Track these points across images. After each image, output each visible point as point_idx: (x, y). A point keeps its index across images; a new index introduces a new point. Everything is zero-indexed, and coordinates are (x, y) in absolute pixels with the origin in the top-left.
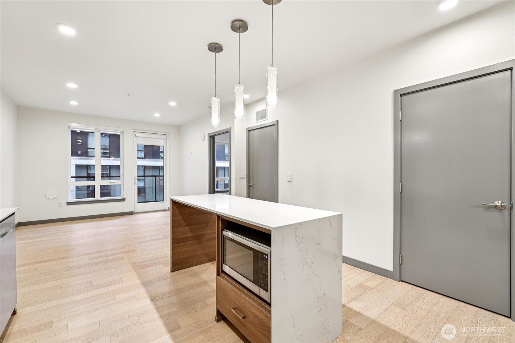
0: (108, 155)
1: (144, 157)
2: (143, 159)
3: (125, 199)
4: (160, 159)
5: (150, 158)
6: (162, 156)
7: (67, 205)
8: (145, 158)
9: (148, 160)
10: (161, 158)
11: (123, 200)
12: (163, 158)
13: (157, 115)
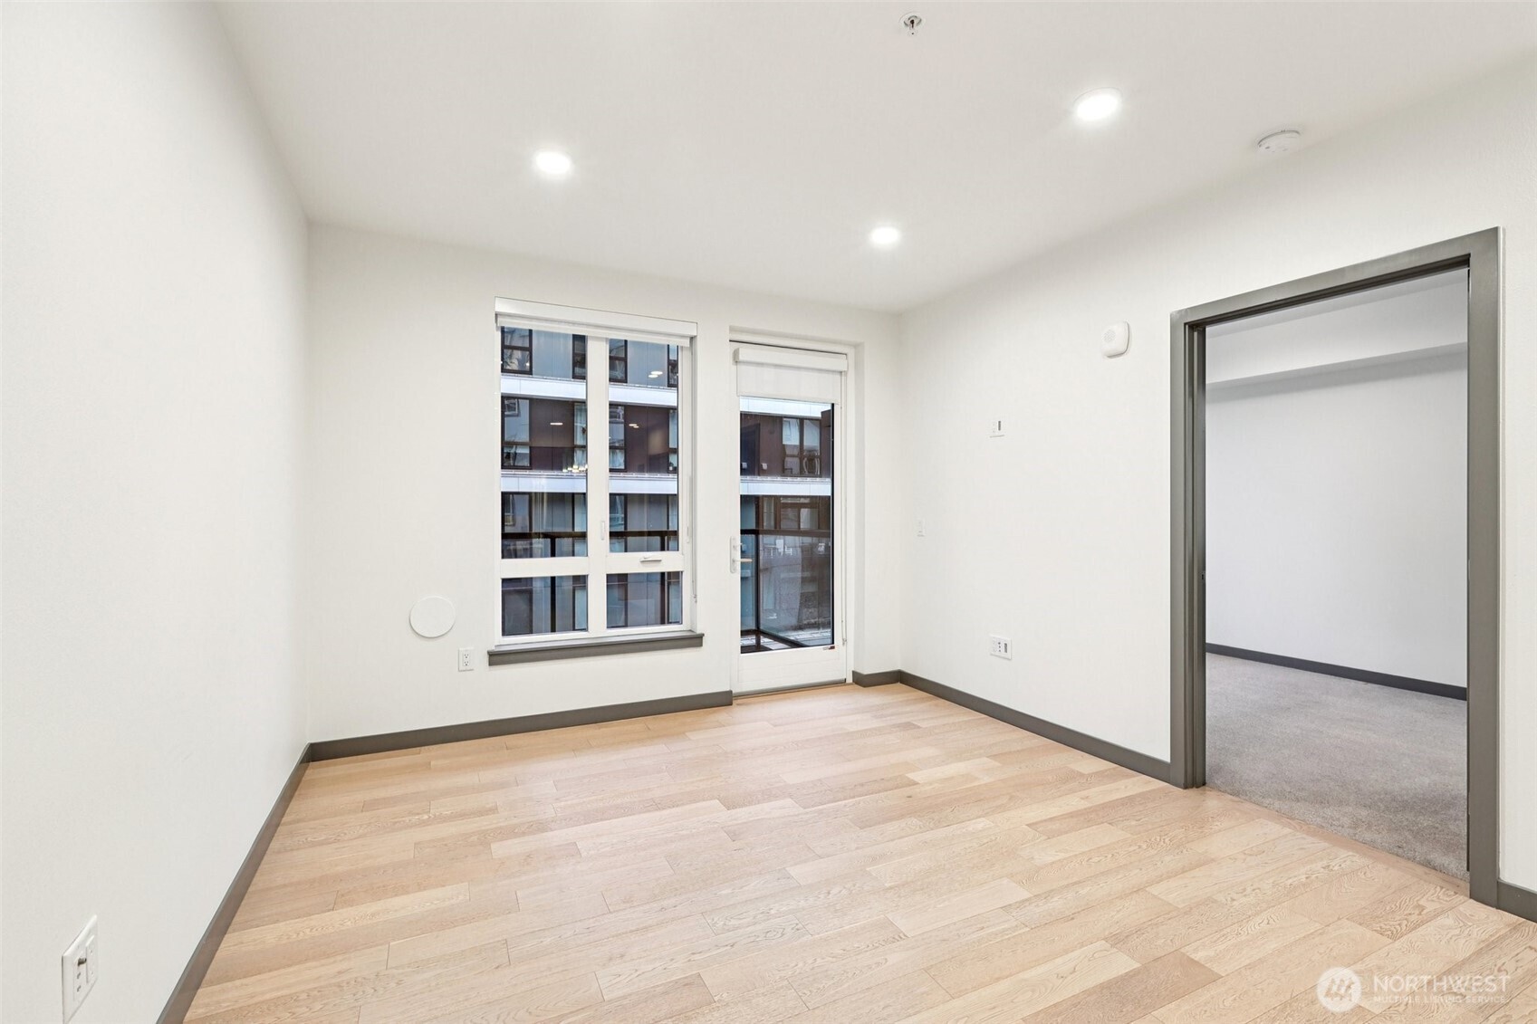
0: (526, 463)
1: (623, 467)
2: (622, 474)
3: (700, 637)
4: (668, 472)
5: (641, 469)
6: (675, 465)
7: (490, 664)
8: (625, 470)
9: (634, 475)
10: (671, 468)
11: (695, 640)
12: (676, 470)
13: (885, 236)
